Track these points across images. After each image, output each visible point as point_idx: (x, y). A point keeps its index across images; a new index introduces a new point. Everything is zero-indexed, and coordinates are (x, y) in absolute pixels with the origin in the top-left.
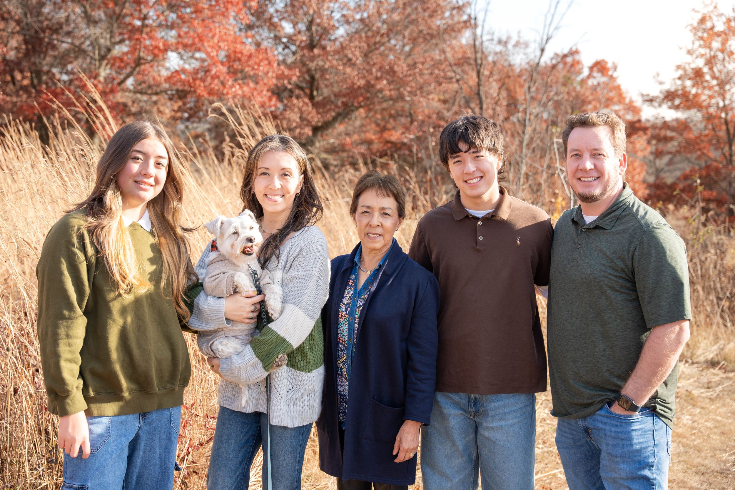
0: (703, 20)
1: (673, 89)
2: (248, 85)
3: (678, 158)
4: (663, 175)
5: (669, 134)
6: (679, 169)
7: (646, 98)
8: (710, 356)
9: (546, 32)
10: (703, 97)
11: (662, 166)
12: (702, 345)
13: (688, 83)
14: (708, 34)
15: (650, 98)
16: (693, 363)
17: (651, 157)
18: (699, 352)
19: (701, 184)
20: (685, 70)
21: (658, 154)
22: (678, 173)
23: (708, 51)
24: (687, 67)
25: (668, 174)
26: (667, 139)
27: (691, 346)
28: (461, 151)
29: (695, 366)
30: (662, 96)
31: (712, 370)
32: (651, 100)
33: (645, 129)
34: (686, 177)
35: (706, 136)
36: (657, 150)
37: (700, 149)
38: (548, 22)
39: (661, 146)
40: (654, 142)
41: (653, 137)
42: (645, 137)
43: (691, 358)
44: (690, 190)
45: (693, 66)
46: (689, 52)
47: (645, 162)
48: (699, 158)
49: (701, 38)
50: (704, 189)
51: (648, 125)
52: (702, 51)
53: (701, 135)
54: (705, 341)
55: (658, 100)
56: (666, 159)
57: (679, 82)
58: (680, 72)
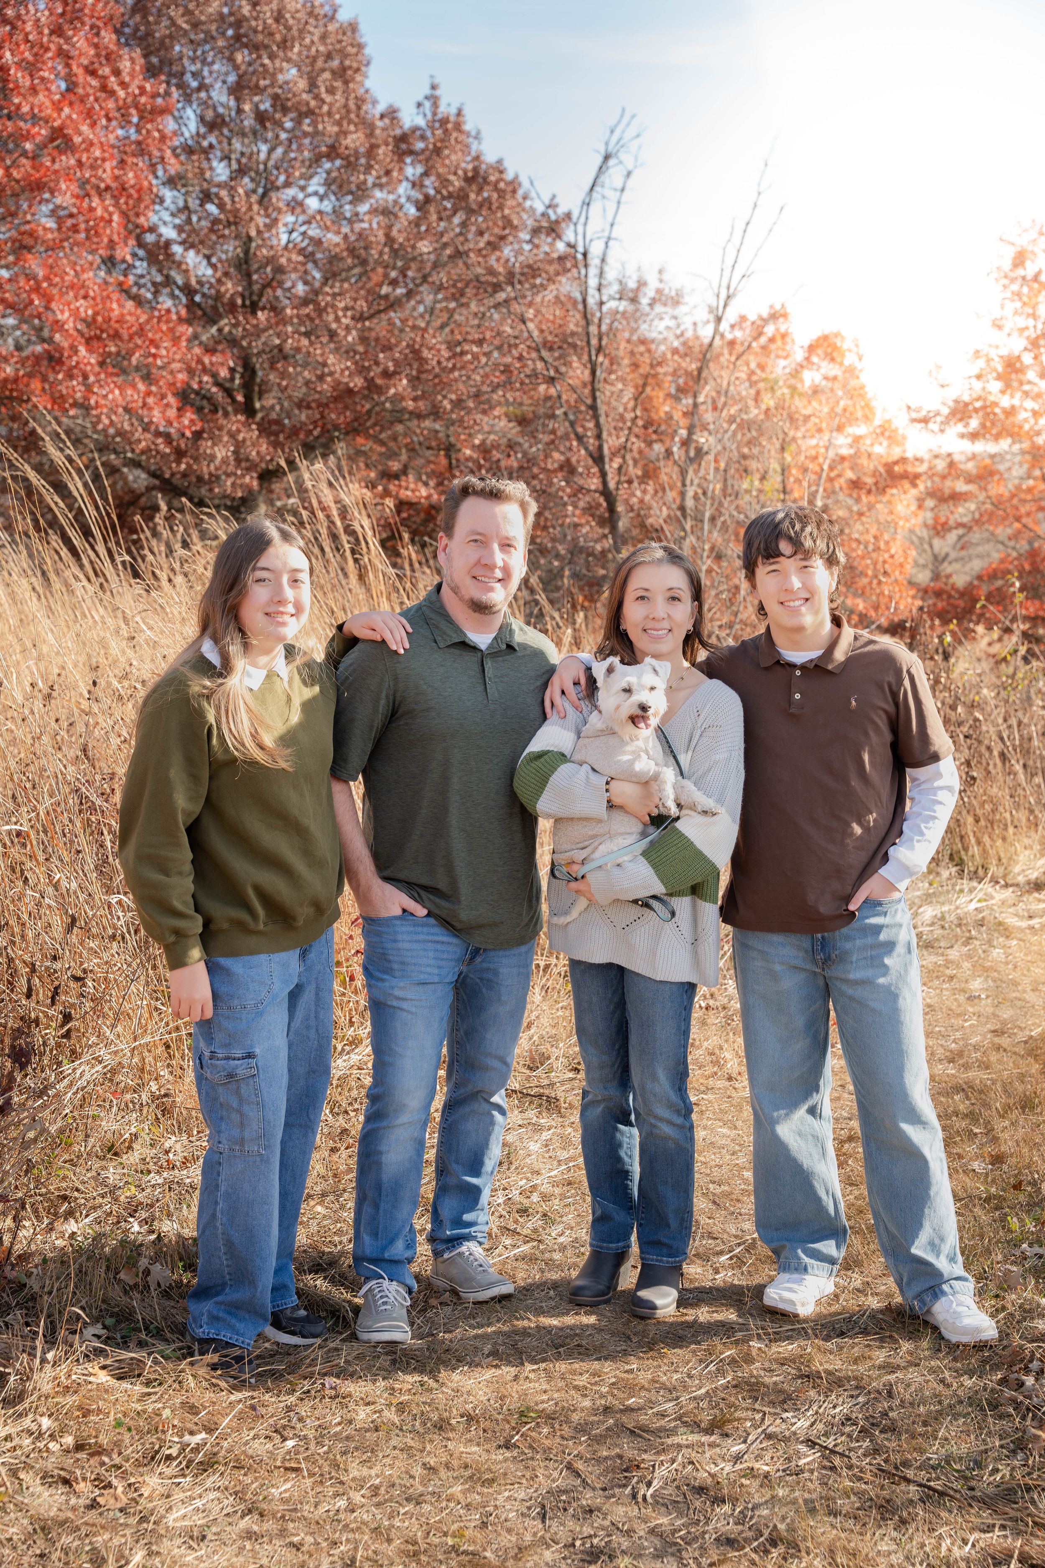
0: (1019, 260)
1: (966, 398)
2: (134, 386)
3: (976, 536)
4: (946, 568)
5: (961, 486)
6: (980, 556)
7: (914, 415)
8: (1033, 875)
9: (724, 283)
10: (1023, 415)
11: (946, 550)
12: (1021, 858)
13: (995, 386)
14: (1031, 289)
15: (923, 413)
16: (1007, 886)
17: (925, 534)
18: (1017, 869)
19: (1021, 590)
20: (989, 360)
21: (940, 528)
22: (977, 566)
23: (1031, 322)
24: (993, 354)
25: (956, 566)
26: (955, 497)
27: (1004, 861)
28: (779, 554)
29: (1011, 889)
30: (945, 411)
31: (1036, 895)
32: (925, 421)
33: (913, 479)
34: (993, 575)
35: (1030, 490)
36: (936, 518)
37: (1018, 519)
38: (729, 262)
39: (944, 511)
40: (930, 503)
41: (931, 494)
42: (913, 492)
43: (1005, 876)
44: (1000, 598)
45: (1004, 352)
46: (998, 325)
47: (912, 542)
48: (1016, 536)
49: (1019, 295)
50: (1027, 598)
51: (922, 469)
52: (1021, 322)
53: (1018, 488)
54: (1027, 853)
55: (939, 419)
56: (952, 537)
57: (978, 385)
58: (981, 363)
